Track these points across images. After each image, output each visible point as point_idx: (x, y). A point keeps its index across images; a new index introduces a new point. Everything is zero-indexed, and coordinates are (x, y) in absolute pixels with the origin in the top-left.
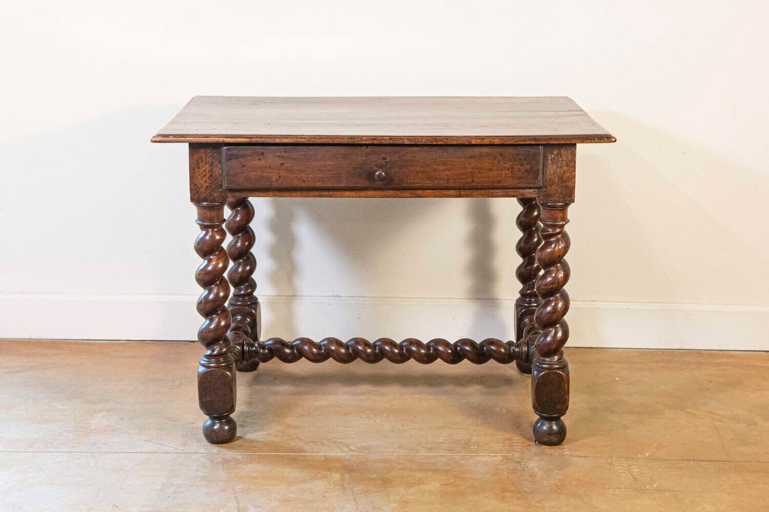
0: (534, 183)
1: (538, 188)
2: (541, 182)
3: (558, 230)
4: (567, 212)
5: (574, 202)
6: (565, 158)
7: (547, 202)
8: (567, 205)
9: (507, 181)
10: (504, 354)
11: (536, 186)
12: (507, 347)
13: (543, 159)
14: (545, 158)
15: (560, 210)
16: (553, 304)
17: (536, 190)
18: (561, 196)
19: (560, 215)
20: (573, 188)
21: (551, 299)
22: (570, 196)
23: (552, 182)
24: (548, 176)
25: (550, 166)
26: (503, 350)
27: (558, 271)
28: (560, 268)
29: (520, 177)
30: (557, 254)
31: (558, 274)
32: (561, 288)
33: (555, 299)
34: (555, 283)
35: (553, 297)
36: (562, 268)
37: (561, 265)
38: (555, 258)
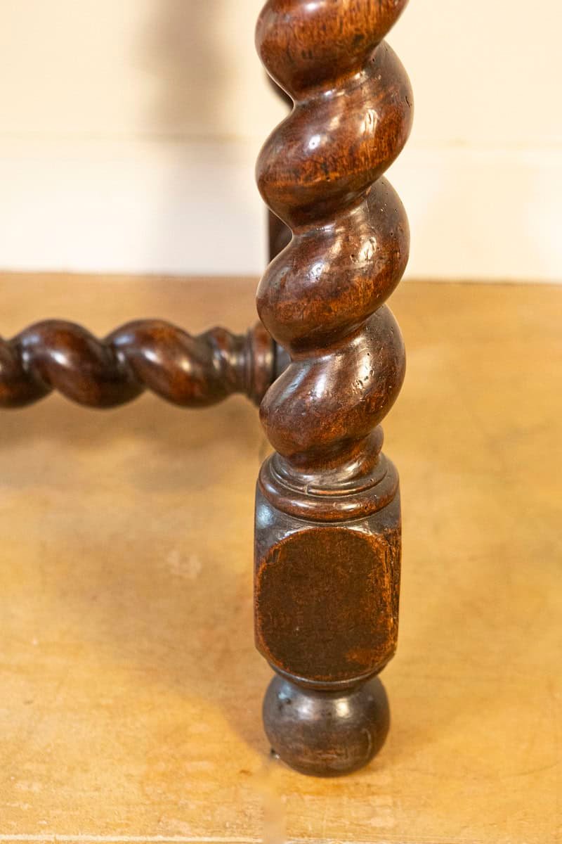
10: (191, 379)
12: (200, 351)
16: (336, 248)
21: (328, 229)
26: (186, 365)
27: (354, 105)
28: (366, 90)
30: (349, 25)
31: (356, 121)
32: (370, 178)
33: (341, 229)
34: (346, 153)
35: (336, 221)
36: (376, 92)
37: (372, 75)
38: (340, 42)
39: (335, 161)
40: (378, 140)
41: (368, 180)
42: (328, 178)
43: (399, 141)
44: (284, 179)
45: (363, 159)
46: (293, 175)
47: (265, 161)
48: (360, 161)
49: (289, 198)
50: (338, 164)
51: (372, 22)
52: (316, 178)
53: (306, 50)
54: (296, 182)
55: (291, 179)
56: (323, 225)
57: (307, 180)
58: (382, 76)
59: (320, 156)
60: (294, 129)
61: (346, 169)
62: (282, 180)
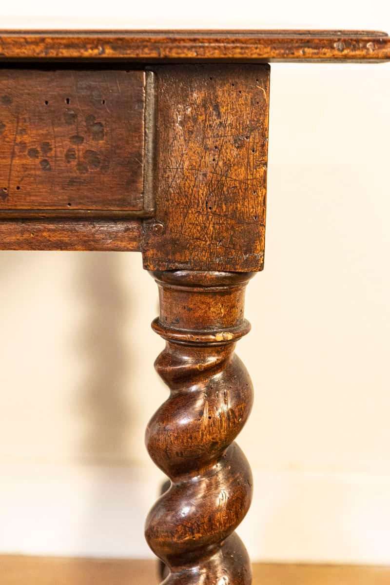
0: (122, 202)
1: (141, 219)
2: (149, 197)
3: (212, 360)
4: (239, 300)
5: (261, 268)
6: (230, 119)
7: (172, 266)
8: (239, 277)
9: (29, 194)
11: (128, 211)
13: (156, 119)
14: (162, 113)
15: (215, 293)
16: (200, 584)
17: (133, 225)
18: (218, 247)
19: (217, 310)
20: (259, 221)
21: (195, 570)
22: (249, 249)
23: (186, 200)
24: (174, 180)
25: (179, 144)
27: (212, 487)
28: (221, 477)
29: (72, 182)
30: (208, 436)
31: (213, 499)
32: (223, 536)
33: (204, 571)
34: (206, 520)
35: (200, 564)
36: (226, 477)
37: (224, 466)
38: (202, 446)
39: (198, 526)
40: (228, 511)
41: (222, 538)
42: (194, 537)
43: (243, 511)
44: (163, 537)
45: (218, 524)
46: (170, 534)
47: (151, 523)
48: (216, 525)
49: (166, 549)
50: (200, 528)
51: (224, 434)
52: (185, 537)
53: (179, 452)
54: (172, 539)
55: (168, 537)
56: (191, 567)
57: (179, 538)
58: (231, 466)
59: (188, 522)
60: (170, 502)
61: (206, 532)
62: (162, 537)
